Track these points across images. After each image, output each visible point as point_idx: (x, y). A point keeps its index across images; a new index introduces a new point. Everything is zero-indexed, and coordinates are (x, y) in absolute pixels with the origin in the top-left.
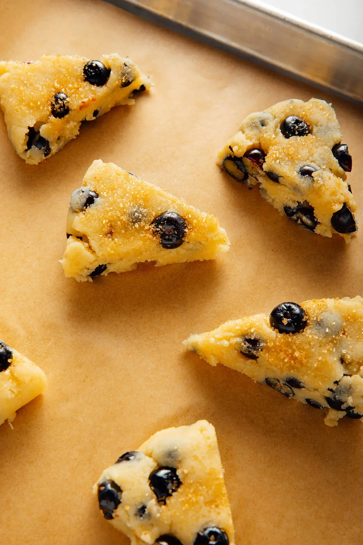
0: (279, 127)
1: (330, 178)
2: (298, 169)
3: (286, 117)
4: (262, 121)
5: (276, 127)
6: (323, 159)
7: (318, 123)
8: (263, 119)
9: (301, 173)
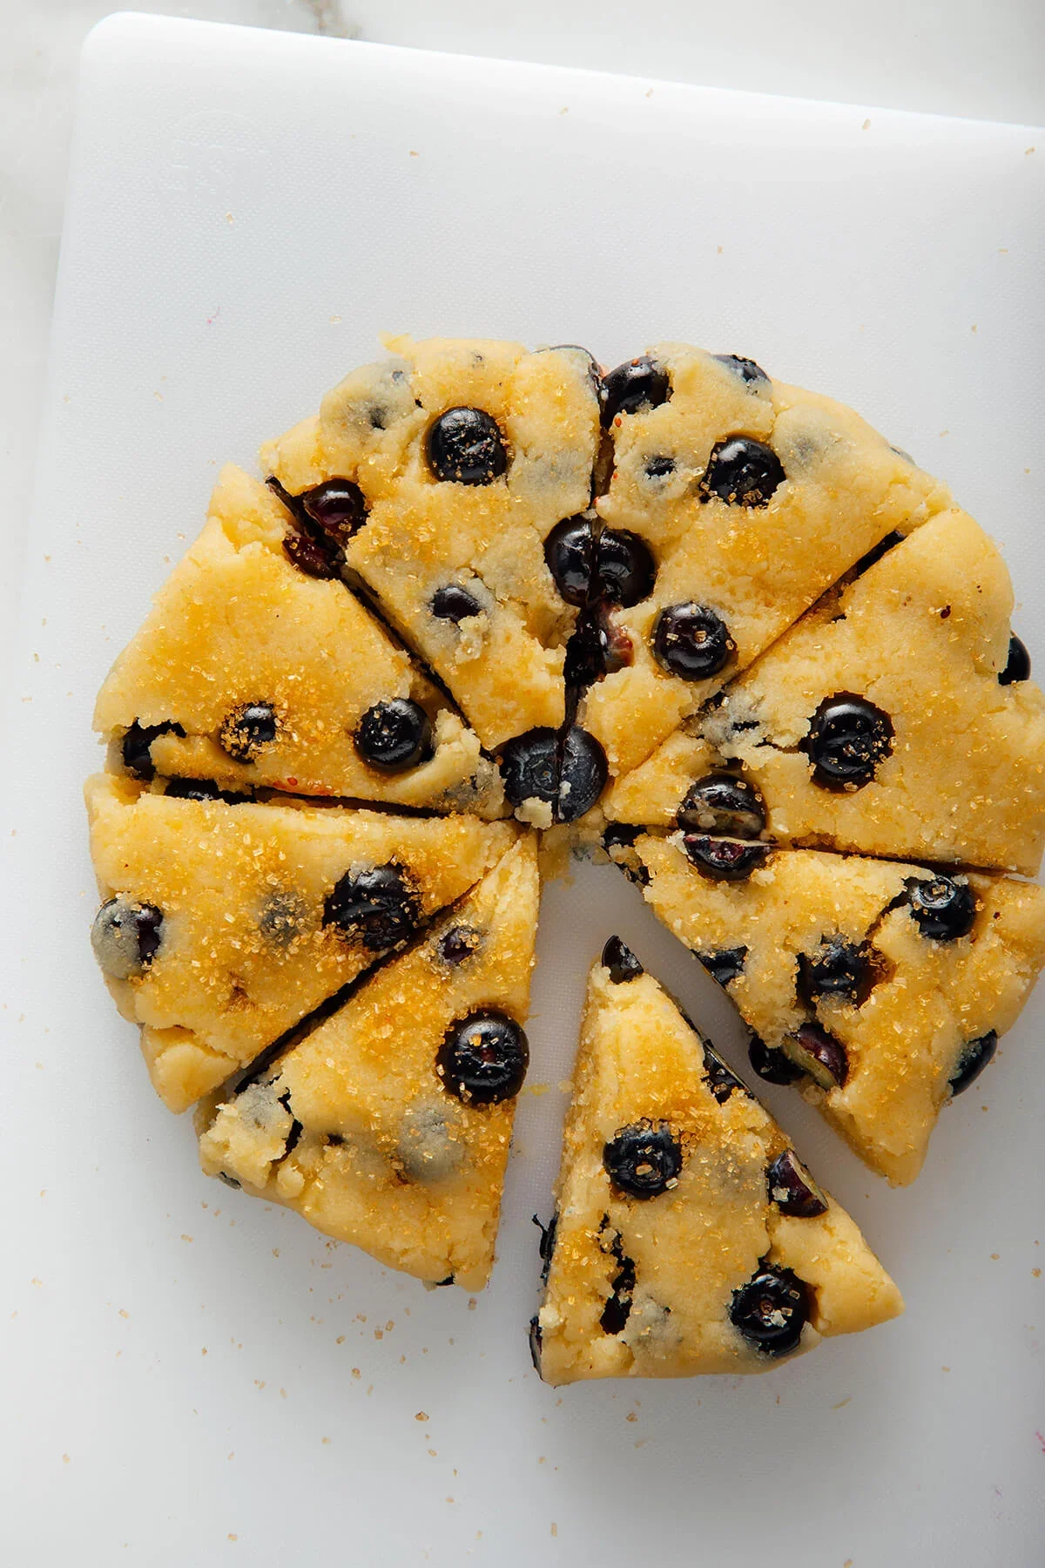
0: (420, 438)
1: (508, 639)
2: (430, 595)
3: (447, 409)
4: (378, 410)
5: (412, 438)
6: (510, 571)
7: (531, 445)
8: (380, 406)
9: (435, 608)
